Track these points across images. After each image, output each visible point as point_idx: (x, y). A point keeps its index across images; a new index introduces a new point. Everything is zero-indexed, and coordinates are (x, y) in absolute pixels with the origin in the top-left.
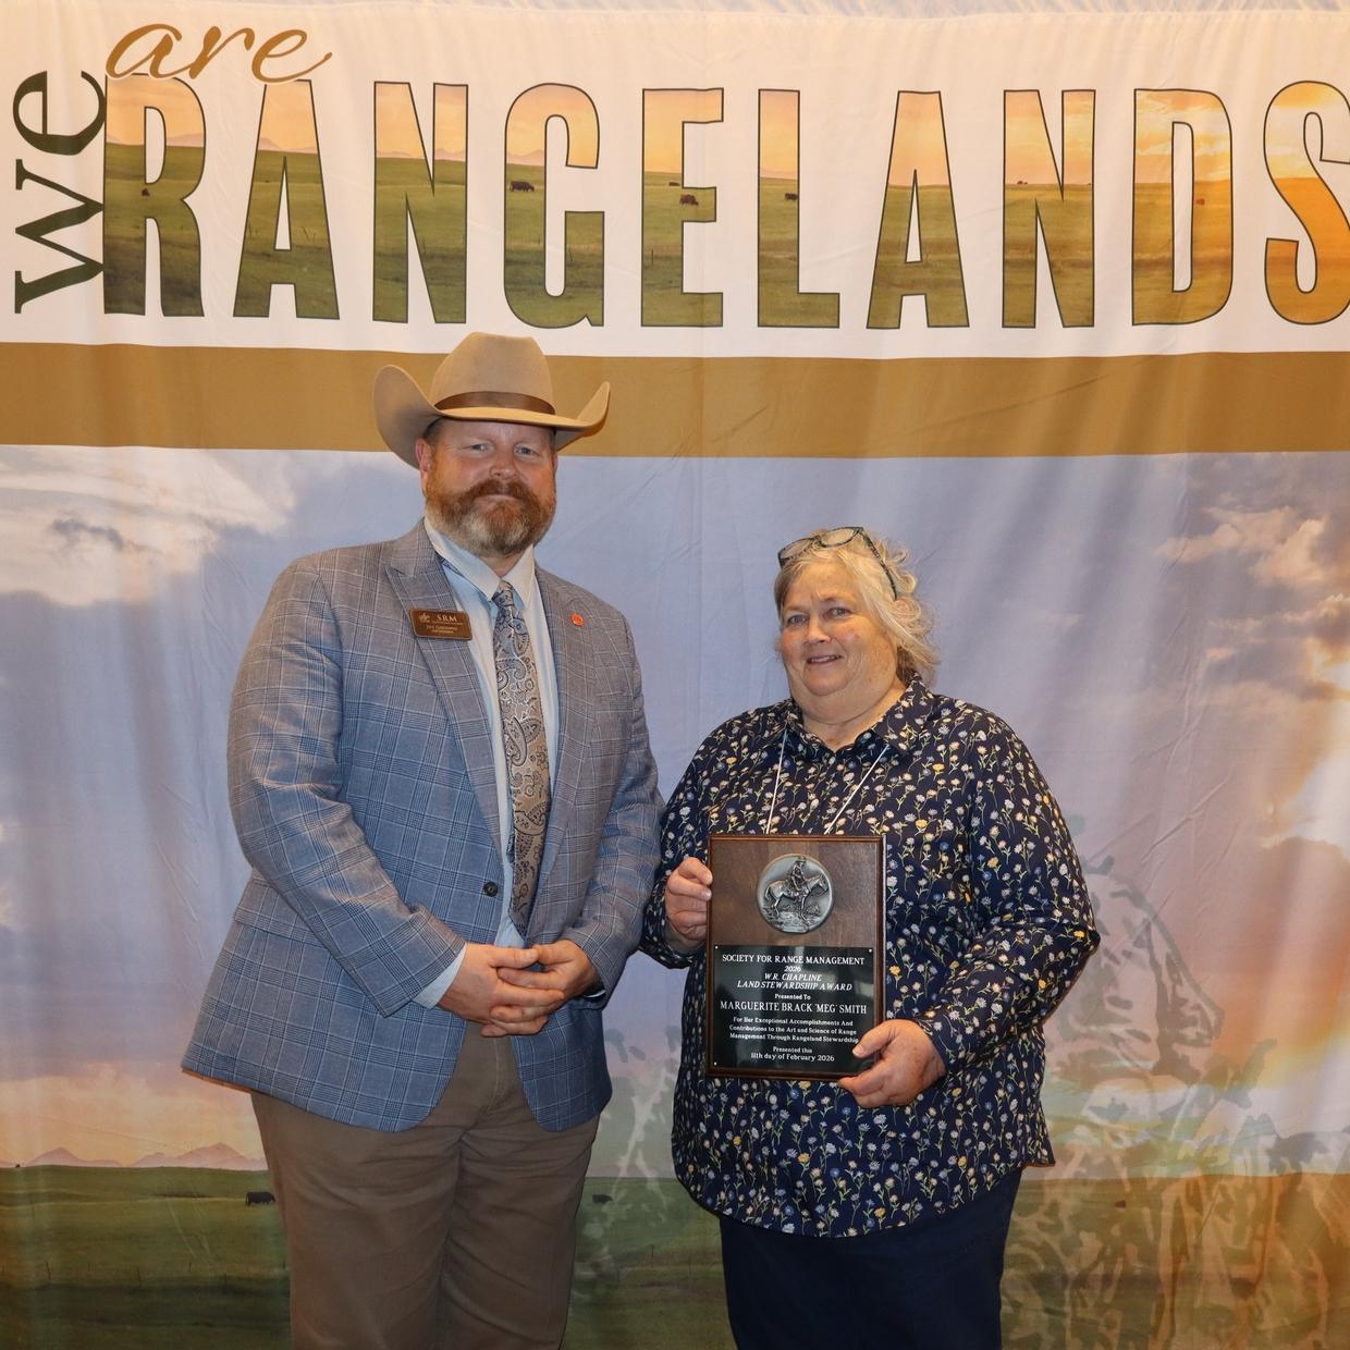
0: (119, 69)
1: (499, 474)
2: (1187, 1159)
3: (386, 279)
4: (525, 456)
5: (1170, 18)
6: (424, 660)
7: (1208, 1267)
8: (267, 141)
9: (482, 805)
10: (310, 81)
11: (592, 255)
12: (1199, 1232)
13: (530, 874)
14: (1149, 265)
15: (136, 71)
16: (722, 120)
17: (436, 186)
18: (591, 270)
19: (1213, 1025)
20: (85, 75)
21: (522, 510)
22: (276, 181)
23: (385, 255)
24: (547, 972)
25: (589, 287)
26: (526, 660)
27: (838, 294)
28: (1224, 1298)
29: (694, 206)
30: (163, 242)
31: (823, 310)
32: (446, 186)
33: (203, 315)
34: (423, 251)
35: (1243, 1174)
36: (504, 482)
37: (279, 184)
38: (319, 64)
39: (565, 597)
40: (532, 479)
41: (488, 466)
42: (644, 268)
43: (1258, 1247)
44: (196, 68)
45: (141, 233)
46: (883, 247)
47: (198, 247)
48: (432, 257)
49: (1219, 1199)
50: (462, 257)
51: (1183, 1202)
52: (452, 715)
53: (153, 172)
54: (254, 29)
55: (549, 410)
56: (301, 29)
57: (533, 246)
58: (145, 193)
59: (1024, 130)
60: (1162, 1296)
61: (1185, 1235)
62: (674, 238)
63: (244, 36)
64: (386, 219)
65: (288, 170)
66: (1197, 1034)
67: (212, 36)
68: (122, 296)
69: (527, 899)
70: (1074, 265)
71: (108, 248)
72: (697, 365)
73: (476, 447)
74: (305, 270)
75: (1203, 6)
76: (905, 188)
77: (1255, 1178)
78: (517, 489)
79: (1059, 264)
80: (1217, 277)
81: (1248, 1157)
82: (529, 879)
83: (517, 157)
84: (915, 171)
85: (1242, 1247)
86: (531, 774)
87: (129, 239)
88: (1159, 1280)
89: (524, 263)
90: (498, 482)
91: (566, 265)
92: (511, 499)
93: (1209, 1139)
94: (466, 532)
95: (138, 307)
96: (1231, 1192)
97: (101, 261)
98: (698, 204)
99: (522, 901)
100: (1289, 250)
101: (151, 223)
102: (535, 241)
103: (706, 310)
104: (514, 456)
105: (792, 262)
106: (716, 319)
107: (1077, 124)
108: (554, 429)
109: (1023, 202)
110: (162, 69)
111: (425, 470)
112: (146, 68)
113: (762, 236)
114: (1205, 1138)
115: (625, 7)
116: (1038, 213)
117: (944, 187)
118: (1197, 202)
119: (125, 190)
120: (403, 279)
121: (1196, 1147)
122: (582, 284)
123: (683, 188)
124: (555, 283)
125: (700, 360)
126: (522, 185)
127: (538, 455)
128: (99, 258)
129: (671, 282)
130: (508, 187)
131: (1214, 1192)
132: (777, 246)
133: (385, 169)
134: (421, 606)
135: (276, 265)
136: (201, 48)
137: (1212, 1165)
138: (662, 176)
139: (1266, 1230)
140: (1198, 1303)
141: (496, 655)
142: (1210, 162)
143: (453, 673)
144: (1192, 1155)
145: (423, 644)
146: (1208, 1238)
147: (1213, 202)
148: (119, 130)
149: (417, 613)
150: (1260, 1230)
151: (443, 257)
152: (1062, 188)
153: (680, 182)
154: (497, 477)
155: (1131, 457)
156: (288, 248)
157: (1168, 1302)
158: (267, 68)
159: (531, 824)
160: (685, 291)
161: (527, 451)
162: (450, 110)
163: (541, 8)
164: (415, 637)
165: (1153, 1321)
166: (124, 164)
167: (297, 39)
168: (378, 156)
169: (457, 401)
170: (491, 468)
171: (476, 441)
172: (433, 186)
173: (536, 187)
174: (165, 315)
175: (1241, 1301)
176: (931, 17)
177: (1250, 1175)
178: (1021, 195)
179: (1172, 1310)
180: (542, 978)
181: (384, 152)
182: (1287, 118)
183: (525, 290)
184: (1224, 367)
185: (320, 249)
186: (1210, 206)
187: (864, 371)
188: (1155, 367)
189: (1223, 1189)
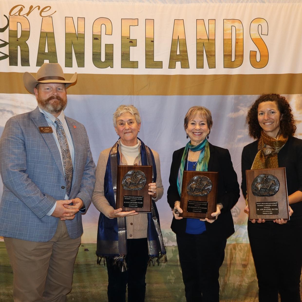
0: (12, 14)
1: (54, 95)
2: (233, 240)
3: (68, 58)
4: (59, 90)
5: (231, 4)
6: (43, 138)
7: (237, 262)
8: (43, 30)
9: (59, 169)
10: (52, 17)
11: (111, 53)
12: (236, 255)
13: (70, 183)
14: (227, 55)
15: (15, 15)
16: (138, 25)
17: (78, 39)
18: (110, 56)
19: (238, 212)
20: (5, 16)
21: (60, 102)
22: (45, 38)
23: (67, 53)
24: (74, 205)
25: (110, 60)
26: (64, 136)
27: (162, 61)
28: (241, 268)
29: (132, 43)
30: (21, 51)
31: (159, 65)
32: (80, 39)
33: (30, 66)
34: (75, 52)
35: (245, 243)
36: (55, 96)
37: (46, 39)
38: (54, 13)
39: (71, 122)
40: (61, 95)
41: (51, 93)
42: (122, 56)
43: (247, 258)
44: (28, 14)
45: (16, 49)
46: (172, 52)
47: (29, 52)
48: (77, 53)
49: (240, 248)
50: (83, 54)
51: (232, 249)
52: (51, 150)
53: (19, 36)
54: (40, 6)
55: (64, 79)
56: (50, 6)
57: (98, 51)
58: (17, 40)
59: (201, 28)
60: (228, 268)
61: (232, 255)
62: (128, 50)
63: (38, 7)
64: (68, 46)
65: (48, 36)
66: (235, 214)
67: (31, 7)
68: (13, 62)
69: (69, 189)
70: (211, 55)
71: (10, 52)
72: (133, 76)
73: (48, 89)
74: (51, 57)
75: (238, 2)
76: (176, 39)
77: (247, 244)
78: (58, 98)
79: (208, 55)
80: (240, 59)
81: (246, 240)
82: (69, 184)
83: (95, 33)
84: (178, 36)
85: (244, 258)
86: (68, 161)
87: (14, 50)
88: (227, 265)
89: (96, 55)
90: (54, 97)
91: (105, 55)
92: (57, 100)
93: (237, 236)
94: (47, 108)
95: (16, 64)
96: (242, 247)
97: (9, 55)
98: (133, 43)
99: (68, 189)
100: (254, 53)
101: (19, 47)
102: (99, 50)
103: (134, 65)
104: (57, 90)
105: (152, 55)
106: (137, 67)
107: (212, 26)
108: (65, 84)
109: (200, 42)
110: (21, 14)
111: (37, 95)
112: (17, 14)
113: (146, 50)
114: (236, 236)
115: (118, 2)
116: (204, 45)
117: (184, 39)
118: (236, 43)
119: (14, 40)
120: (71, 58)
121: (235, 237)
122: (109, 59)
123: (130, 39)
124: (103, 59)
125: (133, 75)
126: (96, 39)
127: (62, 90)
128: (8, 54)
129: (127, 59)
130: (93, 39)
131: (239, 247)
132: (149, 52)
133: (68, 35)
134: (41, 126)
135: (45, 56)
136: (29, 10)
137: (238, 241)
138: (126, 37)
139: (249, 254)
140: (235, 269)
141: (57, 135)
142: (239, 35)
143: (50, 141)
144: (234, 239)
145: (42, 134)
146: (237, 256)
147: (239, 43)
148: (12, 27)
149: (40, 128)
150: (248, 255)
151: (80, 53)
152: (209, 39)
153: (129, 38)
154: (53, 95)
155: (223, 96)
156: (48, 52)
157: (229, 269)
158: (43, 14)
159: (69, 172)
160: (130, 61)
161: (60, 89)
162: (81, 23)
163: (100, 2)
164: (40, 133)
165: (226, 273)
166: (13, 34)
167: (49, 8)
168: (66, 32)
169: (43, 79)
170: (52, 93)
171: (48, 88)
172: (77, 39)
173: (99, 39)
174: (22, 66)
175: (244, 269)
176: (181, 4)
177: (246, 243)
178: (200, 41)
179: (230, 271)
180: (73, 207)
181: (67, 32)
182: (255, 26)
183: (97, 60)
184: (242, 77)
185: (54, 52)
186: (239, 44)
187: (167, 77)
188: (228, 77)
189: (240, 246)
